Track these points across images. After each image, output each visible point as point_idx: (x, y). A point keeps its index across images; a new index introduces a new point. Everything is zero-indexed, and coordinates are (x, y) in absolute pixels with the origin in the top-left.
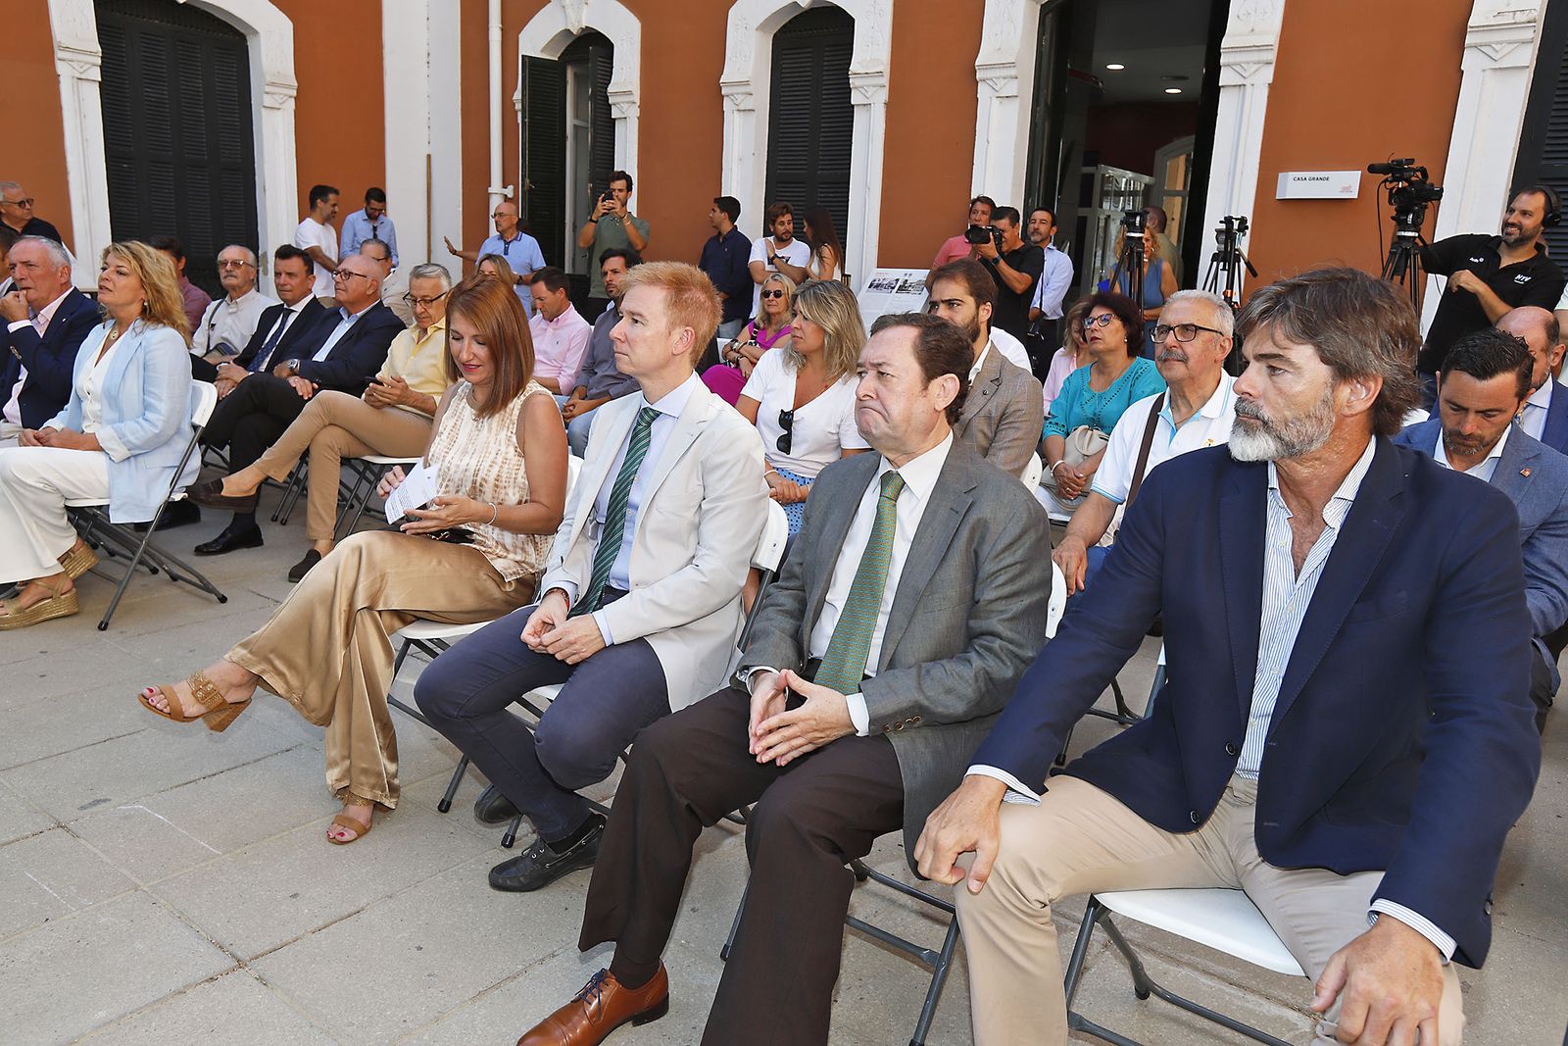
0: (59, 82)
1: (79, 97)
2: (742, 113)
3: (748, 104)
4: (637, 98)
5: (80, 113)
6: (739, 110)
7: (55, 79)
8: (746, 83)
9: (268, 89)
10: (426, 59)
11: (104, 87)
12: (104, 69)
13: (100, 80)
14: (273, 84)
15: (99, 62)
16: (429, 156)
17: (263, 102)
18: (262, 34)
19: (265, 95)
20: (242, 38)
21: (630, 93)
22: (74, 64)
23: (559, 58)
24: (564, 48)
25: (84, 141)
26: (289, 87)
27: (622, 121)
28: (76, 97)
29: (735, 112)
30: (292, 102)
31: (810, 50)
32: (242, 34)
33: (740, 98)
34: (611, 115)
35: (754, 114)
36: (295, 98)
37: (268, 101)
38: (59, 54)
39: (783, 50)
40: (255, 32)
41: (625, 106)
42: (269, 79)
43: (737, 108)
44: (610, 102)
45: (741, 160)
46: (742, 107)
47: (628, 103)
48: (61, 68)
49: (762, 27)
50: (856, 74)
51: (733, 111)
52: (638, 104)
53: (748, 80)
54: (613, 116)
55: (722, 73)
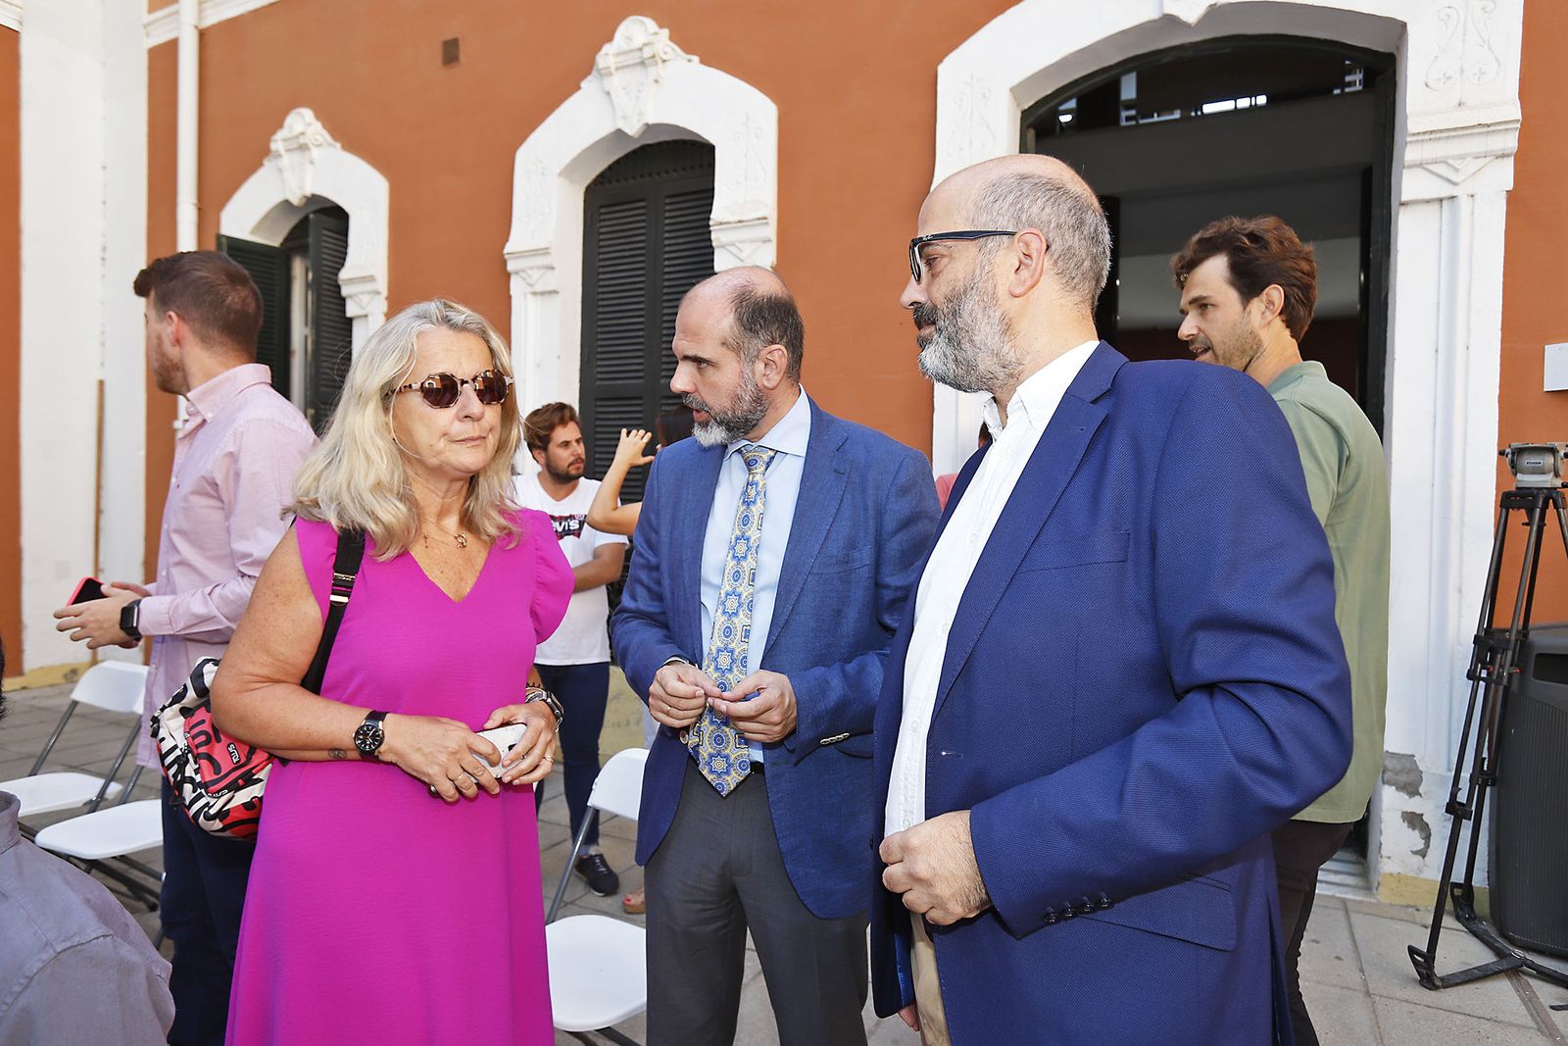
2: (539, 297)
3: (549, 282)
4: (383, 285)
6: (535, 294)
8: (545, 252)
10: (100, 255)
16: (101, 383)
21: (371, 279)
24: (286, 230)
27: (362, 321)
29: (529, 296)
31: (643, 204)
33: (535, 274)
34: (344, 312)
35: (557, 300)
39: (601, 207)
41: (365, 298)
43: (531, 289)
45: (538, 366)
46: (538, 288)
47: (369, 293)
49: (569, 171)
50: (721, 224)
51: (525, 294)
52: (385, 292)
53: (547, 246)
54: (349, 314)
55: (507, 241)
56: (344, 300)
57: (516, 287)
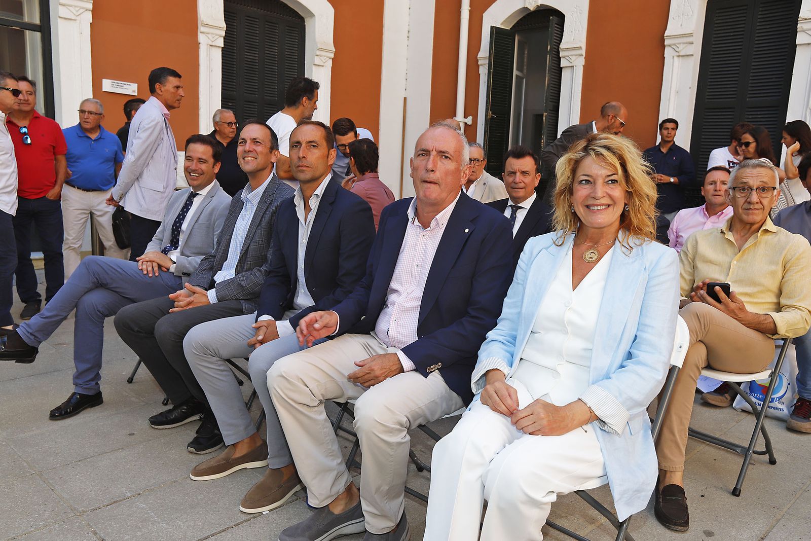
0: (198, 48)
1: (210, 57)
2: (680, 58)
3: (689, 50)
4: (583, 52)
5: (210, 69)
6: (679, 56)
7: (197, 45)
8: (689, 35)
9: (318, 53)
10: (407, 35)
11: (225, 51)
12: (226, 39)
13: (223, 46)
14: (321, 49)
15: (224, 34)
17: (314, 61)
18: (316, 17)
19: (316, 57)
20: (302, 20)
21: (580, 48)
22: (209, 36)
23: (511, 29)
24: (516, 22)
25: (211, 87)
26: (330, 51)
27: (568, 68)
28: (208, 58)
29: (675, 58)
30: (331, 61)
32: (303, 18)
33: (681, 46)
34: (560, 65)
35: (692, 58)
36: (332, 59)
37: (317, 61)
38: (201, 29)
39: (717, 10)
40: (312, 15)
41: (573, 58)
42: (319, 46)
43: (677, 54)
44: (560, 55)
45: (678, 92)
46: (681, 53)
47: (575, 55)
48: (202, 38)
50: (806, 19)
51: (673, 57)
52: (584, 56)
53: (692, 32)
54: (561, 66)
55: (666, 30)
56: (560, 58)
57: (668, 52)
